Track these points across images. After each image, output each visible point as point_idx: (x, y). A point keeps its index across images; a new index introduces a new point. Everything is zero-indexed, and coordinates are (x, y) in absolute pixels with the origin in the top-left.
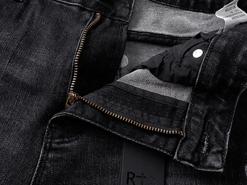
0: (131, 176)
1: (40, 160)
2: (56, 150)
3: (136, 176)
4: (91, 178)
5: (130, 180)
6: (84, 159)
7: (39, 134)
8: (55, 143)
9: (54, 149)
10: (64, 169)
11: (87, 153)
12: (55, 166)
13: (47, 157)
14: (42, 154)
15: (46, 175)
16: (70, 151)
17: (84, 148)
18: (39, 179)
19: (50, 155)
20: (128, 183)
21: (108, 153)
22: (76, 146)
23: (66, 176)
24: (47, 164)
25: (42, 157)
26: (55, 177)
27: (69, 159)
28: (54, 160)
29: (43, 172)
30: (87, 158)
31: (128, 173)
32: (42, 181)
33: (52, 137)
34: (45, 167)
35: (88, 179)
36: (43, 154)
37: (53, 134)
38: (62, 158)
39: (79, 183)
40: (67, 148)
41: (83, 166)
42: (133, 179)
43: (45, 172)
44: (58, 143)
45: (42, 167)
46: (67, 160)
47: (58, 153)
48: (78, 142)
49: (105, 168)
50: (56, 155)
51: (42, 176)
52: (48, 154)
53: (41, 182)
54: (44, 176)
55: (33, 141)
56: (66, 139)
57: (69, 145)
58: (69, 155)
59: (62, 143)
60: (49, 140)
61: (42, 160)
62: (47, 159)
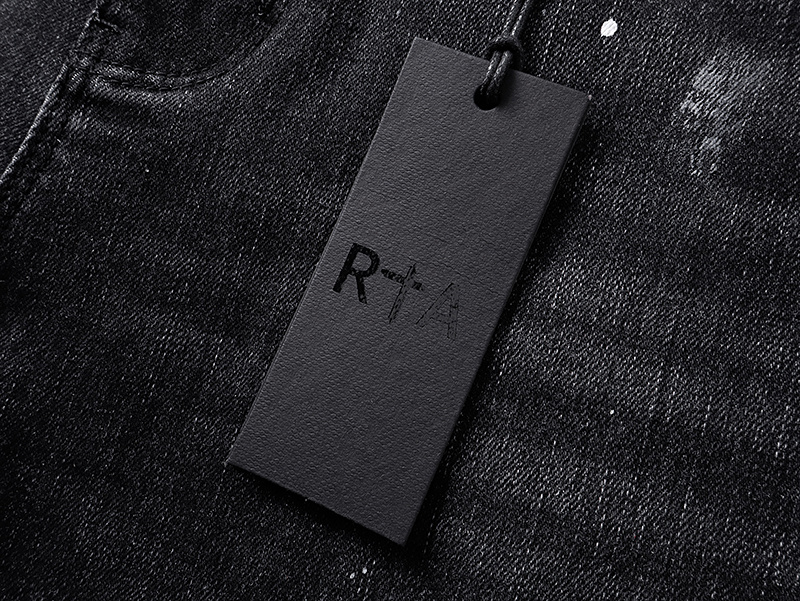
0: (362, 262)
1: (34, 129)
2: (102, 105)
3: (383, 271)
4: (215, 252)
5: (351, 279)
6: (201, 171)
7: (62, 34)
8: (107, 78)
9: (94, 101)
10: (116, 188)
11: (221, 150)
12: (86, 169)
13: (64, 124)
14: (47, 105)
15: (48, 191)
16: (155, 124)
17: (214, 128)
18: (17, 196)
19: (76, 122)
20: (337, 288)
21: (303, 170)
22: (182, 110)
23: (121, 218)
24: (58, 151)
25: (46, 120)
26: (77, 209)
27: (144, 153)
28: (87, 145)
29: (38, 177)
30: (214, 167)
31: (356, 249)
32: (26, 207)
33: (101, 52)
34: (49, 159)
35: (201, 254)
36: (51, 108)
37: (108, 42)
38: (116, 144)
39: (166, 258)
40: (148, 109)
41: (192, 197)
42: (366, 280)
43: (45, 179)
44: (117, 82)
45: (38, 157)
46: (133, 157)
47: (106, 120)
48: (197, 101)
49: (277, 228)
50: (98, 124)
51: (30, 190)
52: (67, 116)
53: (23, 213)
54: (37, 194)
55: (33, 55)
56: (154, 74)
57: (160, 99)
58: (148, 140)
59: (130, 86)
60: (85, 62)
61: (42, 129)
62: (62, 133)
